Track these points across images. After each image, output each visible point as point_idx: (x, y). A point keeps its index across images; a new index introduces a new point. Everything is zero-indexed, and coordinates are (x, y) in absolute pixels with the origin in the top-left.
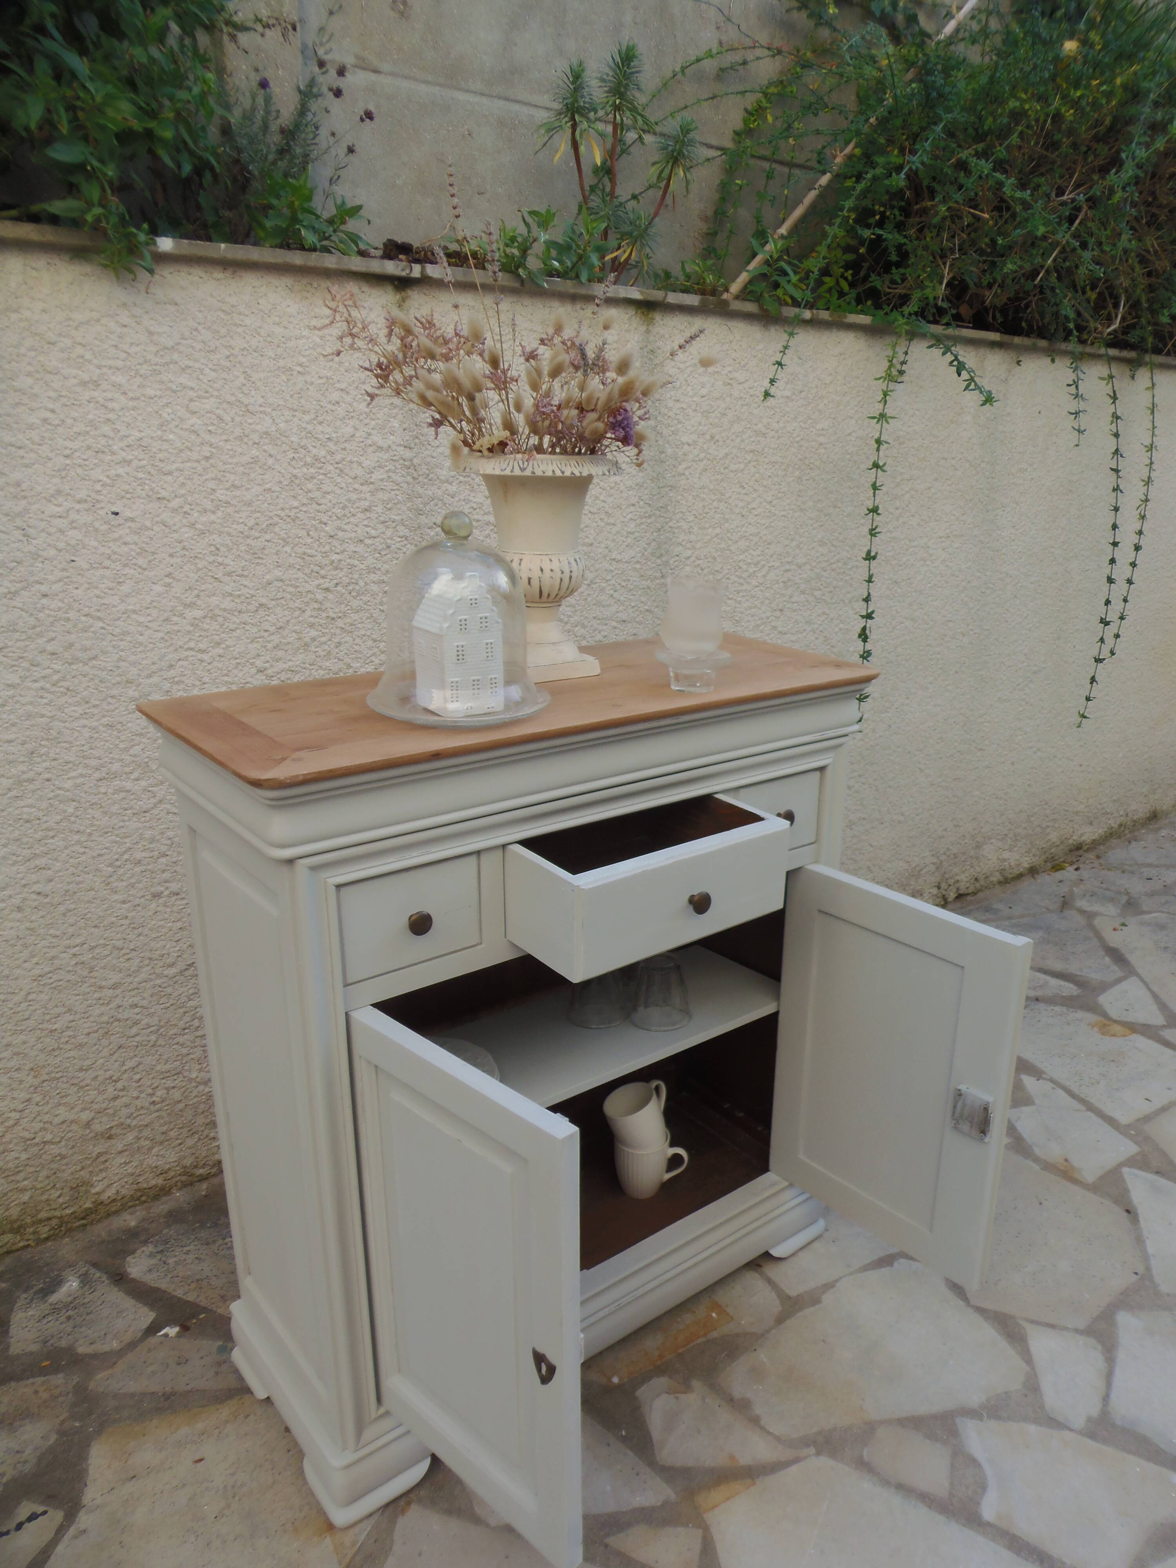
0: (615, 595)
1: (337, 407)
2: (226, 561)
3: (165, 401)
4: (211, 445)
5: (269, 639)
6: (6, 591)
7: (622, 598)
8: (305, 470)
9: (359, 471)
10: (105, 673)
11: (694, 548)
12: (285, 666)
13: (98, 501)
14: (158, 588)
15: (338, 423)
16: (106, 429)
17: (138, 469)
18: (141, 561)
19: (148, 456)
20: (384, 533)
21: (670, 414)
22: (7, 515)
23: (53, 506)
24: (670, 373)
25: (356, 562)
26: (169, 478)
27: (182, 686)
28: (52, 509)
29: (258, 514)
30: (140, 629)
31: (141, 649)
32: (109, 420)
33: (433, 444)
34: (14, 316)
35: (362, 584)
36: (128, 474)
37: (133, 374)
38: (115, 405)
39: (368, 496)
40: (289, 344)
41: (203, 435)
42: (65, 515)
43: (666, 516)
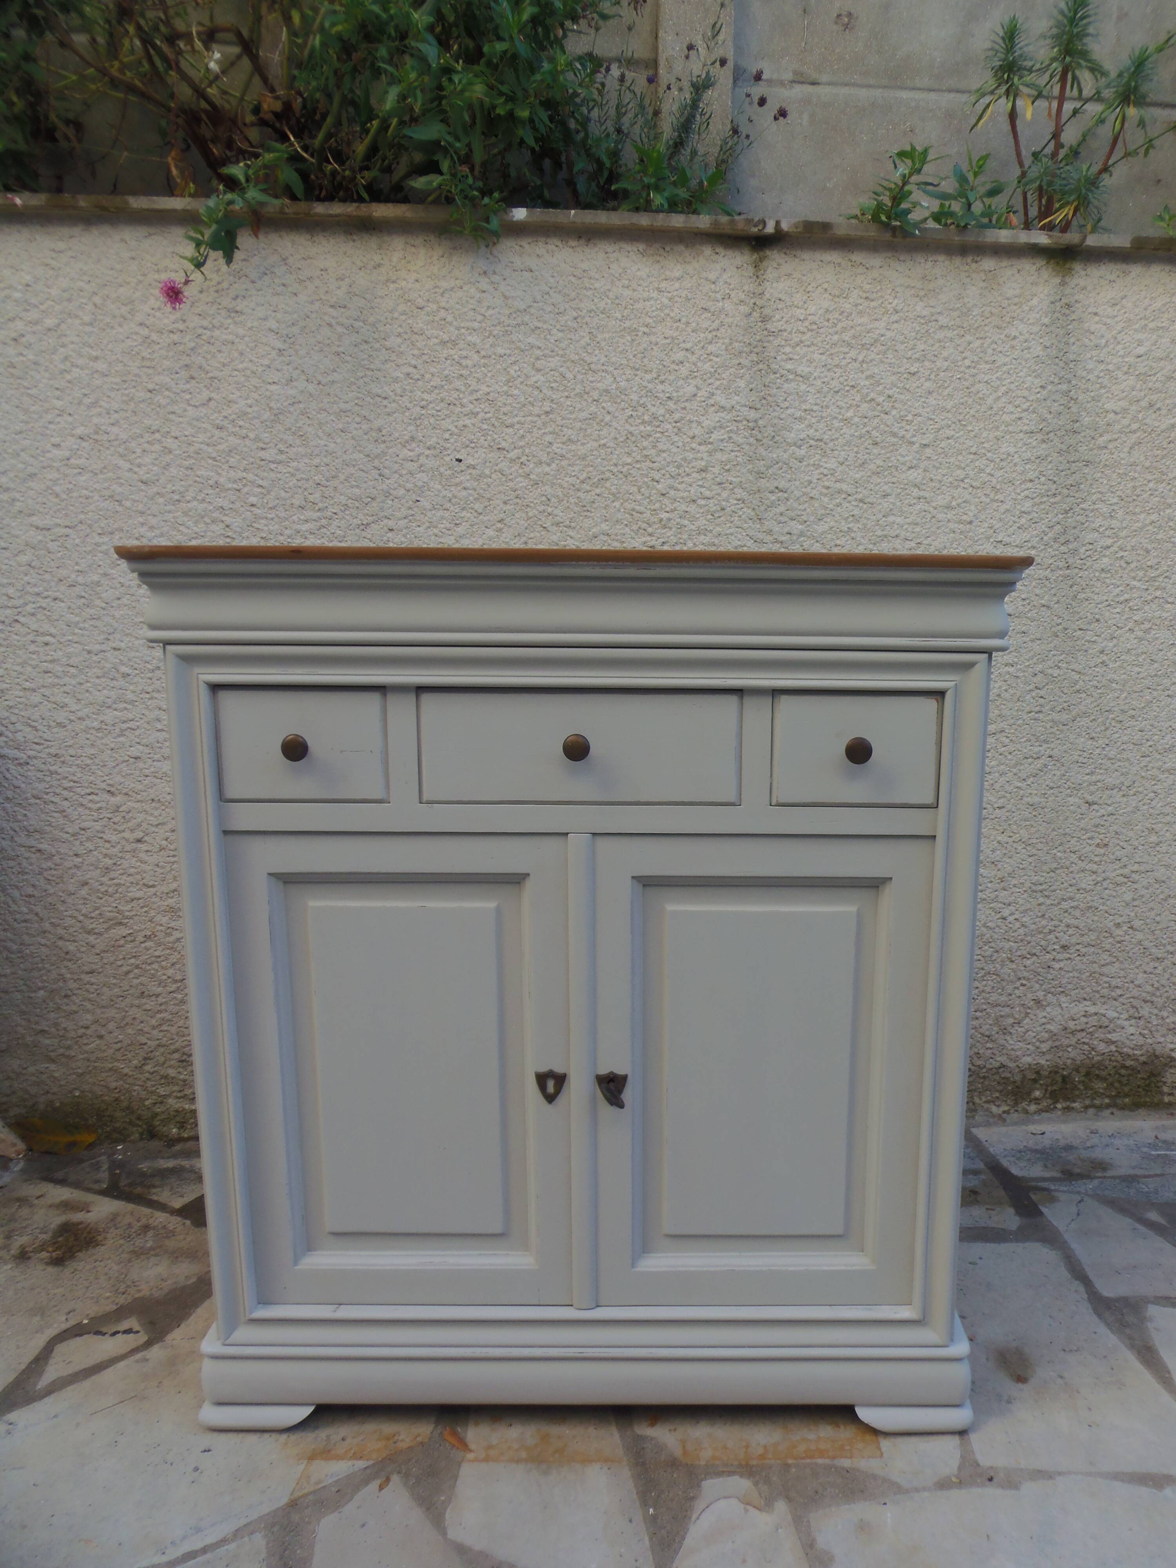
1: (681, 366)
2: (556, 512)
3: (513, 359)
4: (552, 401)
6: (359, 522)
8: (642, 428)
9: (697, 431)
11: (1117, 536)
13: (445, 449)
15: (681, 382)
16: (458, 383)
17: (483, 420)
18: (478, 506)
19: (493, 409)
20: (719, 495)
21: (1090, 376)
22: (368, 456)
23: (406, 451)
24: (1092, 329)
25: (686, 522)
26: (510, 430)
28: (406, 453)
29: (591, 469)
32: (461, 375)
33: (782, 405)
34: (392, 286)
36: (474, 425)
37: (487, 334)
38: (469, 363)
39: (705, 456)
40: (637, 306)
41: (544, 391)
42: (416, 459)
43: (1077, 495)
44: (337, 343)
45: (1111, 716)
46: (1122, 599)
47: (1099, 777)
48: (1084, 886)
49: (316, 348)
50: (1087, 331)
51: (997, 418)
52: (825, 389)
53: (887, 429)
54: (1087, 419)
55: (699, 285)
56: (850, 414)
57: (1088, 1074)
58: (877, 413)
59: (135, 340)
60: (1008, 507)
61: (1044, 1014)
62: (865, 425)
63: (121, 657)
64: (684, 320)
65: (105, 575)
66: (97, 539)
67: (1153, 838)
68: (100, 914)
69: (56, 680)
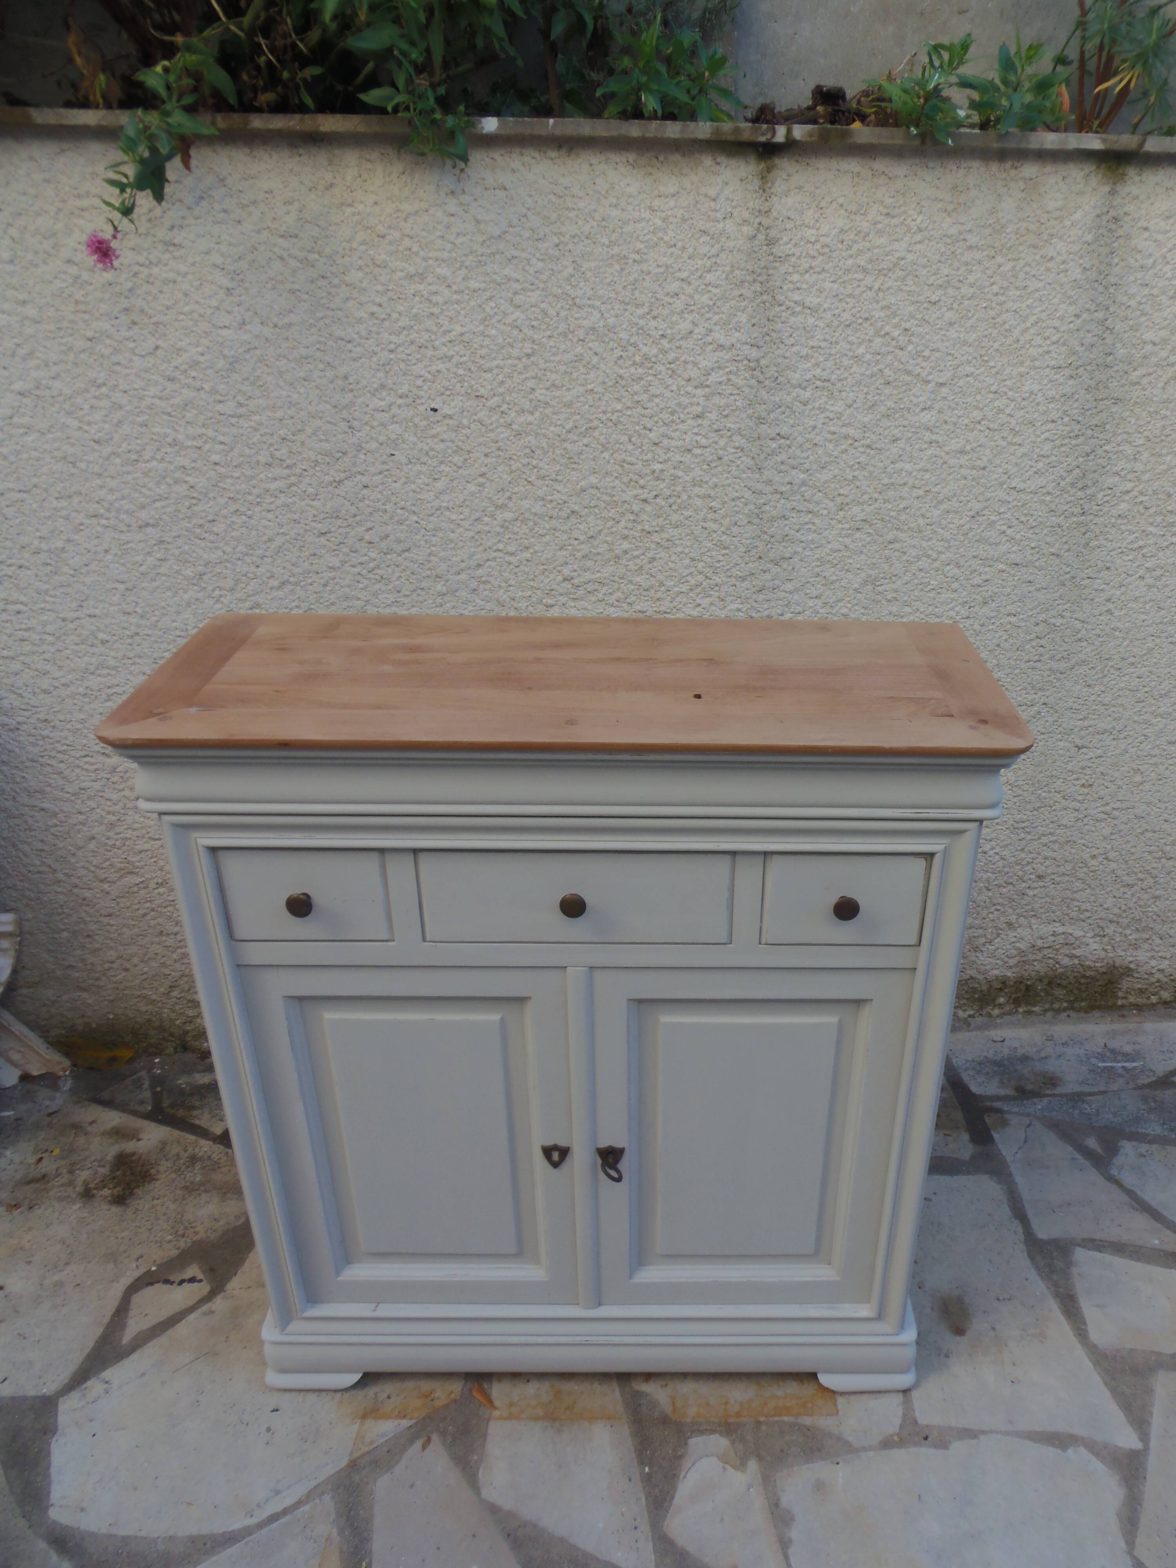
0: (1009, 532)
1: (675, 299)
2: (541, 464)
3: (488, 294)
4: (533, 341)
5: (579, 547)
6: (332, 479)
7: (1018, 537)
8: (633, 370)
9: (693, 373)
10: (416, 565)
11: (1139, 480)
12: (592, 576)
13: (418, 397)
14: (472, 488)
15: (675, 318)
16: (429, 323)
17: (459, 365)
18: (457, 459)
19: (469, 352)
21: (1132, 303)
22: (335, 407)
23: (377, 401)
24: (1139, 247)
25: (680, 473)
26: (488, 376)
27: (488, 586)
28: (375, 403)
29: (578, 417)
30: (452, 526)
31: (452, 545)
32: (432, 314)
33: (787, 342)
34: (349, 210)
35: (684, 497)
36: (448, 370)
37: (458, 266)
38: (439, 299)
39: (701, 400)
40: (627, 229)
41: (525, 331)
42: (387, 409)
43: (1101, 436)
44: (291, 279)
45: (1110, 664)
46: (1136, 545)
47: (1091, 722)
48: (1064, 822)
49: (269, 286)
50: (1133, 249)
51: (1024, 351)
52: (836, 323)
53: (901, 366)
54: (1122, 351)
55: (697, 202)
56: (861, 351)
57: (1050, 983)
58: (890, 349)
59: (64, 280)
60: (1026, 451)
61: (1015, 934)
62: (877, 362)
63: (98, 624)
64: (680, 244)
65: (69, 541)
66: (56, 504)
67: (1138, 778)
68: (111, 865)
69: (35, 648)
